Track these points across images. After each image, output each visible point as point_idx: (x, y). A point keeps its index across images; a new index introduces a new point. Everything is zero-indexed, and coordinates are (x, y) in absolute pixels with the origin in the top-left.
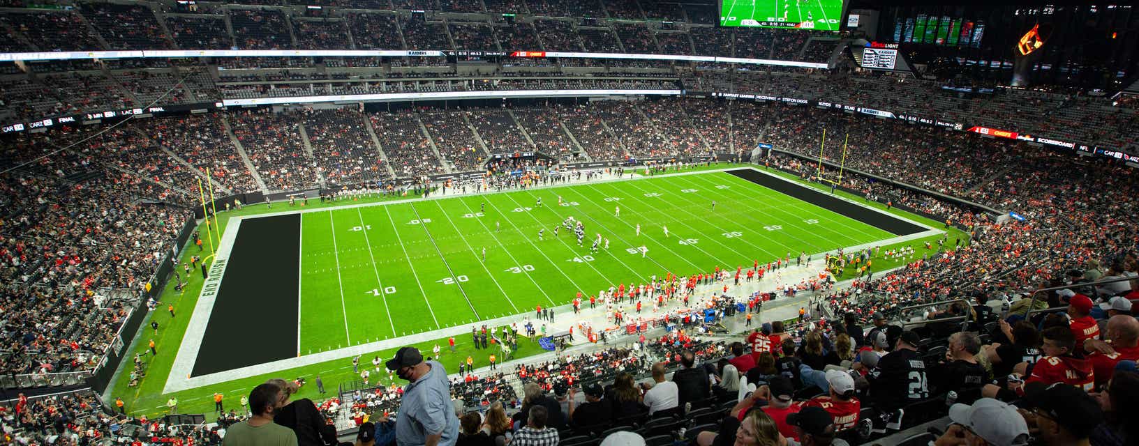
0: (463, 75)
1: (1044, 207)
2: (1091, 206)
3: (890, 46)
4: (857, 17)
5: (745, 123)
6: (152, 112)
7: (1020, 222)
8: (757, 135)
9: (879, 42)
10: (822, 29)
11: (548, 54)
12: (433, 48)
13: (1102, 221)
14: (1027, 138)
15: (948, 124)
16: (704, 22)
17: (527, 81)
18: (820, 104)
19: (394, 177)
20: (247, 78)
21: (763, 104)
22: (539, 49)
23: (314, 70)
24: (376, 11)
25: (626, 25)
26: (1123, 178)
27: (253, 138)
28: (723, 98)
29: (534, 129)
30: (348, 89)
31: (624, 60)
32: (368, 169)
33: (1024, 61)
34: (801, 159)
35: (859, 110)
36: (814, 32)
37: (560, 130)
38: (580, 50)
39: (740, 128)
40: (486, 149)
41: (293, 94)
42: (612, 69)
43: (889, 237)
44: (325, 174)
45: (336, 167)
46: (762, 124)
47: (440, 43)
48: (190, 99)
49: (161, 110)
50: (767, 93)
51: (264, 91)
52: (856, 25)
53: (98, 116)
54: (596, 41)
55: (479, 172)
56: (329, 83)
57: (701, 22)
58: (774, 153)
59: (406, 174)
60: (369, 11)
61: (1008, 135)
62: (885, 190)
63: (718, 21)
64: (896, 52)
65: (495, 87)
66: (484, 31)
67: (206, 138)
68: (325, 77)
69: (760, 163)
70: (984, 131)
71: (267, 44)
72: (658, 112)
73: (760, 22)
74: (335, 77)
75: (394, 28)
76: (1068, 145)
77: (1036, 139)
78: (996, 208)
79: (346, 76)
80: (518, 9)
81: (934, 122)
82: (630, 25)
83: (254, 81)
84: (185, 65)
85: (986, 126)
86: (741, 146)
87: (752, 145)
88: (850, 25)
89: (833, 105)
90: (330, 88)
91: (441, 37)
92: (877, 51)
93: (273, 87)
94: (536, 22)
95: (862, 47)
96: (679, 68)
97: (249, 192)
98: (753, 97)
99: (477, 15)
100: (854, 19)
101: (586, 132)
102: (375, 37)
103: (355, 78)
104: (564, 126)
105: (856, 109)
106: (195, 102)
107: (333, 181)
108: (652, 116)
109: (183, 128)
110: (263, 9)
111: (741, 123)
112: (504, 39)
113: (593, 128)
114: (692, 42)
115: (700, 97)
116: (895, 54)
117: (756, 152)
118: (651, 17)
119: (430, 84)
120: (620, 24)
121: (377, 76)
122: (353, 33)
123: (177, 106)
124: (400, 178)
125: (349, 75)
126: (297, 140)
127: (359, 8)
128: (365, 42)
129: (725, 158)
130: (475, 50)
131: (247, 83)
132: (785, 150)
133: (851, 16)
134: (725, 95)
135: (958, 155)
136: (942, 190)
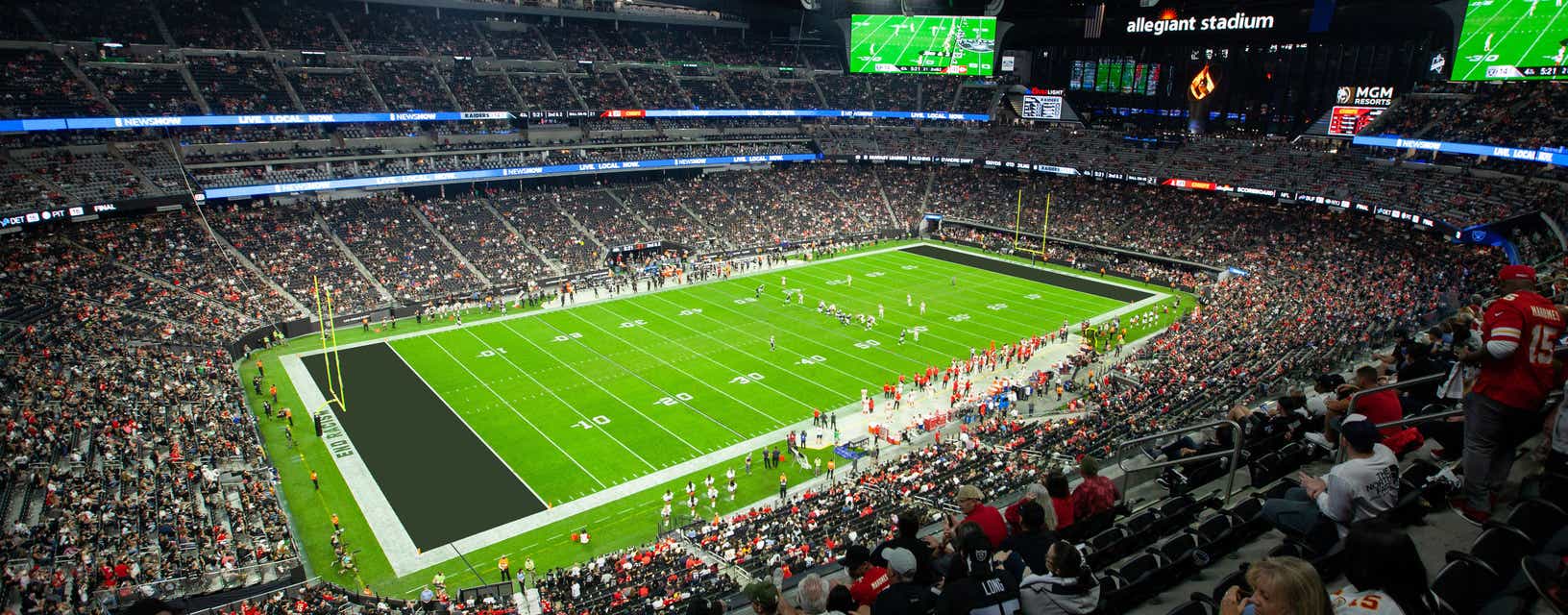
0: (539, 143)
1: (1261, 259)
2: (1306, 254)
3: (1054, 92)
4: (1012, 59)
5: (902, 191)
6: (99, 212)
7: (1244, 277)
8: (920, 205)
9: (1039, 88)
10: (972, 74)
11: (649, 113)
12: (496, 108)
13: (1323, 268)
14: (1226, 188)
15: (1140, 179)
16: (829, 68)
17: (624, 149)
18: (988, 163)
19: (490, 285)
20: (230, 156)
21: (917, 166)
22: (636, 108)
23: (327, 142)
24: (406, 58)
25: (736, 73)
26: (1324, 223)
27: (259, 244)
28: (869, 162)
29: (648, 212)
30: (384, 168)
31: (740, 119)
32: (449, 276)
33: (1199, 107)
34: (979, 230)
35: (1035, 167)
36: (964, 78)
37: (680, 212)
38: (687, 107)
39: (896, 196)
40: (597, 241)
41: (303, 178)
42: (728, 131)
43: (1120, 306)
44: (392, 288)
45: (402, 277)
46: (921, 190)
47: (503, 101)
48: (150, 191)
49: (111, 207)
50: (921, 153)
51: (257, 175)
52: (1012, 69)
53: (16, 220)
54: (706, 95)
55: (600, 271)
56: (352, 162)
57: (826, 69)
58: (945, 224)
59: (505, 280)
60: (395, 58)
61: (1206, 186)
62: (1089, 255)
63: (847, 67)
64: (1060, 99)
65: (584, 159)
66: (560, 84)
67: (184, 247)
68: (346, 152)
69: (933, 237)
70: (1181, 183)
71: (257, 105)
72: (793, 183)
73: (899, 67)
74: (362, 151)
75: (435, 82)
76: (1270, 193)
77: (1236, 188)
78: (1214, 265)
79: (376, 150)
80: (597, 54)
81: (1124, 177)
82: (741, 73)
83: (242, 161)
84: (127, 140)
85: (1181, 178)
86: (905, 219)
87: (917, 216)
88: (1004, 69)
89: (1003, 163)
90: (355, 168)
91: (504, 92)
92: (1039, 98)
93: (269, 169)
94: (623, 70)
95: (1021, 95)
96: (808, 126)
97: (290, 319)
98: (905, 158)
99: (545, 61)
100: (1008, 63)
101: (714, 212)
102: (413, 94)
103: (389, 153)
104: (684, 206)
105: (1032, 167)
106: (161, 194)
107: (407, 296)
108: (787, 189)
109: (142, 236)
110: (238, 55)
111: (895, 192)
112: (587, 94)
113: (723, 207)
114: (820, 93)
115: (841, 161)
116: (1060, 102)
117: (923, 225)
118: (765, 63)
119: (494, 158)
120: (729, 72)
121: (423, 149)
122: (379, 88)
123: (133, 201)
124: (498, 286)
125: (381, 148)
126: (328, 244)
127: (379, 53)
128: (400, 101)
129: (892, 234)
130: (554, 109)
131: (231, 165)
132: (958, 220)
133: (1005, 59)
134: (871, 157)
135: (1155, 212)
136: (1153, 251)
